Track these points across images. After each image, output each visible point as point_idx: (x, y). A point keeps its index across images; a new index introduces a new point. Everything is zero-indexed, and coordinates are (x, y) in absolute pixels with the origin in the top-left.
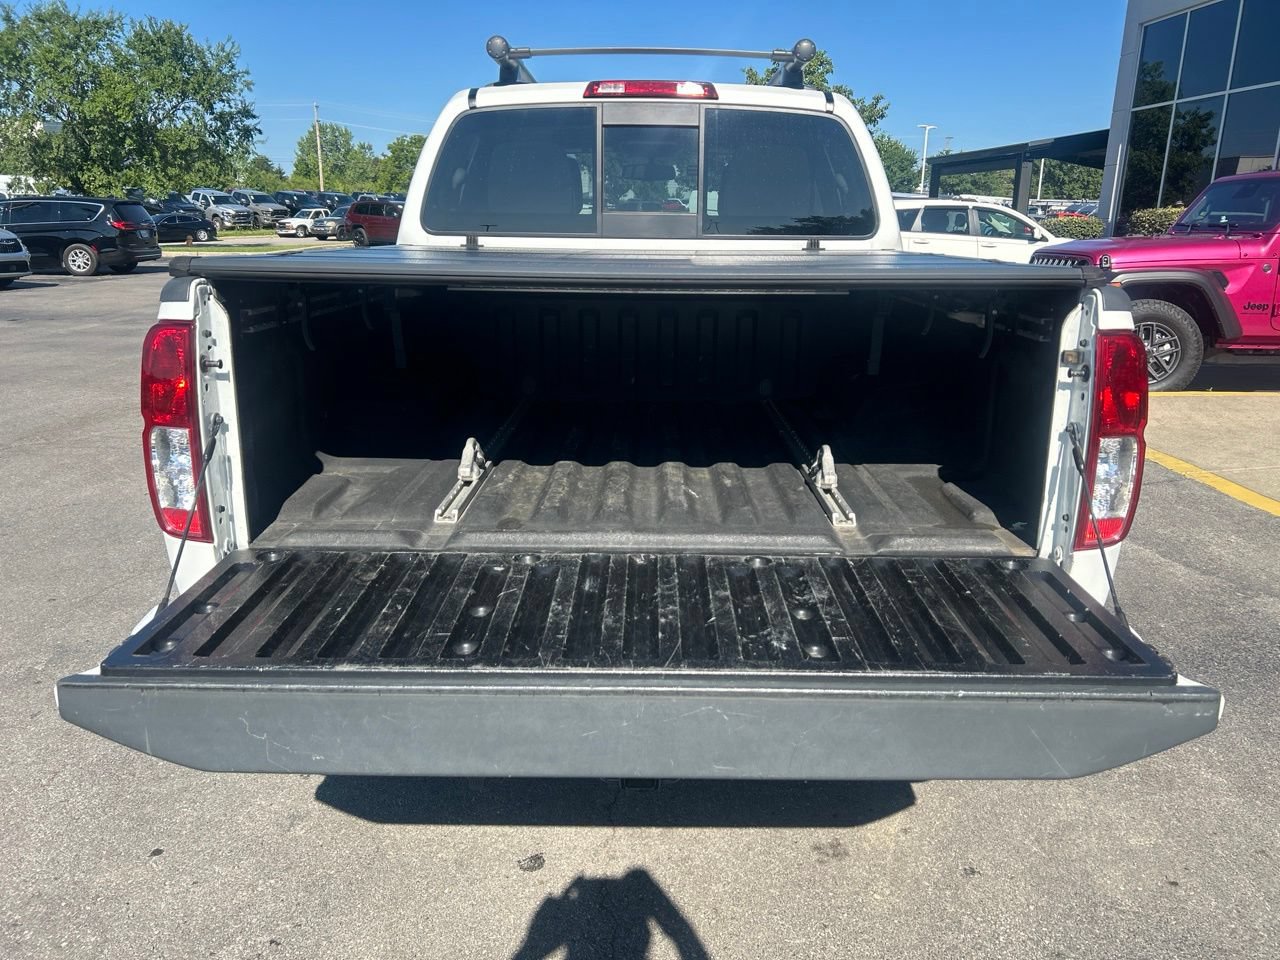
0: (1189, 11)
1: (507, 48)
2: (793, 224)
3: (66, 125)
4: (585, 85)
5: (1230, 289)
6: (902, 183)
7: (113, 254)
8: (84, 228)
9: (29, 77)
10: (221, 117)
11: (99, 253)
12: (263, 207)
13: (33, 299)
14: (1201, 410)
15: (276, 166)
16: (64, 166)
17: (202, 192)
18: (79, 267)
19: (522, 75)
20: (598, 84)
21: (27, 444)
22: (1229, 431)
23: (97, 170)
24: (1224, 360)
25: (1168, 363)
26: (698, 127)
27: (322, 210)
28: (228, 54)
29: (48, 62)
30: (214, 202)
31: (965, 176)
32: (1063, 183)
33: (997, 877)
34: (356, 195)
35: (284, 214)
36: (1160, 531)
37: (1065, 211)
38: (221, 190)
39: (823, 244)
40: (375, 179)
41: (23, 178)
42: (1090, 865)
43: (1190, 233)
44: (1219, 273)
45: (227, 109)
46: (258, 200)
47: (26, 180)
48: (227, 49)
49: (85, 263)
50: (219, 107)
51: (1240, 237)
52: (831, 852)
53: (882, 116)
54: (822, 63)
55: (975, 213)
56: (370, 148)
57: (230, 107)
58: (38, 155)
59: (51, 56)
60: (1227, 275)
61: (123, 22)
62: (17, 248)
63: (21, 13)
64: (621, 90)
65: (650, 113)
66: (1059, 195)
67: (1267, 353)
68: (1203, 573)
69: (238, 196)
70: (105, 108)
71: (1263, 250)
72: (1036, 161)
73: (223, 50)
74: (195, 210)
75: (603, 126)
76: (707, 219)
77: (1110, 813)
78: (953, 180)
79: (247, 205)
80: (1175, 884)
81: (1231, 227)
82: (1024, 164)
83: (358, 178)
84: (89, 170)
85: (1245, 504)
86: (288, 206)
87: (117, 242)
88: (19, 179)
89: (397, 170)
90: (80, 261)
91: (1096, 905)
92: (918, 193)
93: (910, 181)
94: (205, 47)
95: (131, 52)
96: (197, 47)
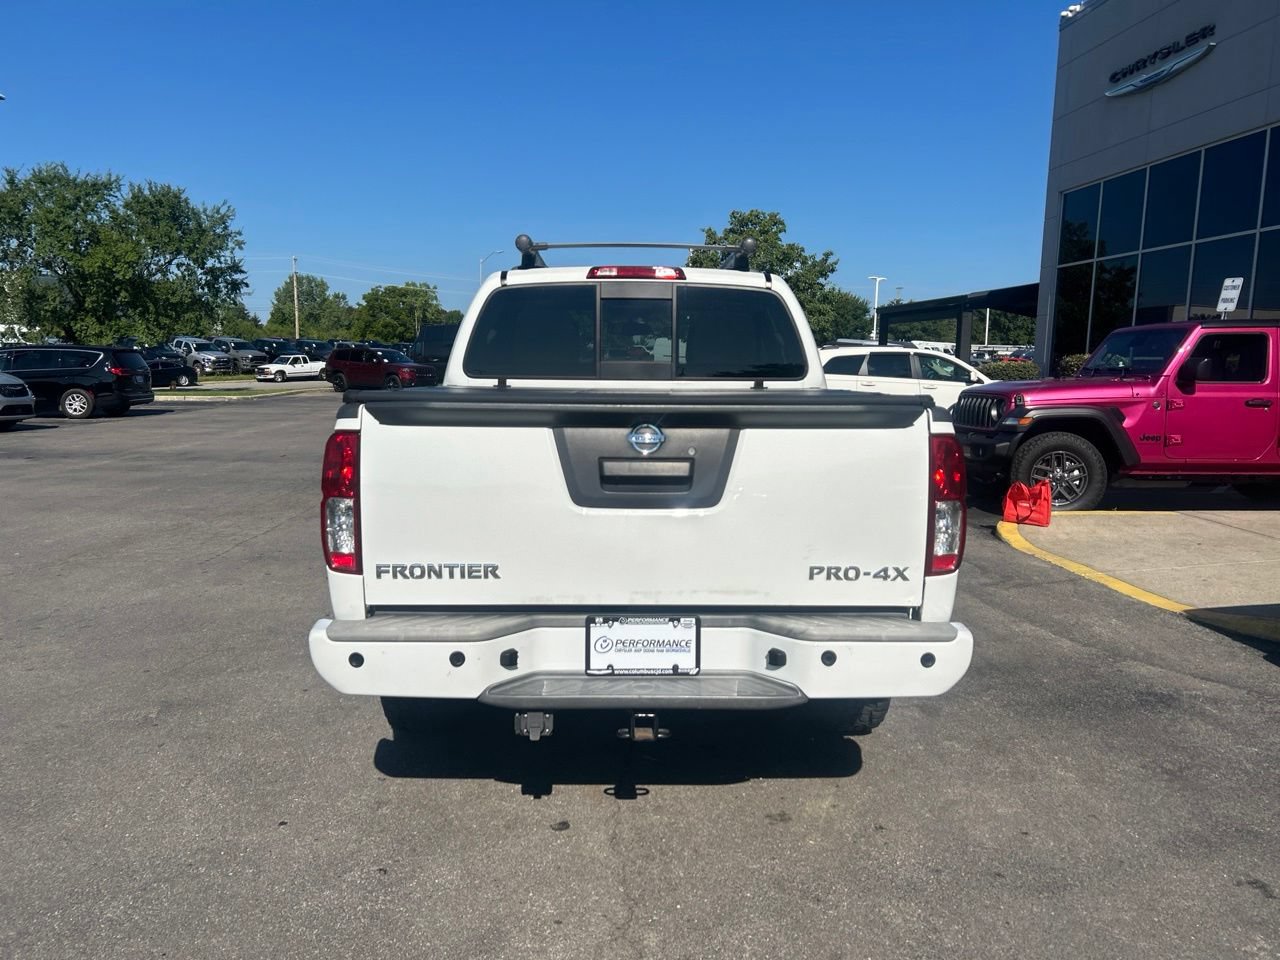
0: (1102, 182)
1: (530, 243)
2: (751, 369)
3: (61, 279)
4: (589, 269)
5: (1127, 423)
6: (855, 330)
7: (109, 398)
8: (83, 373)
9: (30, 235)
10: (211, 271)
11: (96, 397)
12: (242, 353)
13: (39, 439)
14: (1104, 525)
15: (252, 315)
16: (57, 316)
17: (184, 340)
18: (75, 410)
19: (538, 263)
20: (598, 269)
21: (82, 559)
22: (1126, 542)
23: (90, 320)
24: (1129, 484)
25: (1078, 486)
26: (671, 300)
27: (300, 356)
28: (223, 216)
29: (48, 222)
30: (196, 349)
31: (916, 324)
32: (1009, 329)
33: (898, 831)
34: (331, 342)
35: (263, 360)
36: (1056, 617)
37: (1011, 356)
38: (200, 337)
39: (766, 384)
40: (349, 327)
41: (16, 327)
42: (966, 823)
43: (1093, 376)
44: (1117, 409)
45: (218, 265)
46: (238, 346)
47: (19, 329)
48: (223, 211)
49: (81, 407)
50: (210, 263)
51: (1133, 379)
52: (779, 818)
53: (833, 271)
54: (775, 224)
55: (917, 359)
56: (344, 297)
57: (220, 263)
58: (32, 307)
59: (52, 217)
60: (1123, 410)
61: (121, 183)
62: (23, 393)
63: (23, 176)
64: (614, 273)
65: (637, 289)
66: (1005, 342)
67: (1164, 478)
68: (1085, 645)
69: (219, 344)
70: (104, 265)
71: (1152, 390)
72: (983, 311)
73: (218, 212)
74: (177, 356)
75: (602, 299)
76: (678, 366)
77: (985, 795)
78: (903, 327)
79: (227, 351)
80: (1026, 833)
81: (1127, 372)
82: (965, 314)
83: (332, 326)
84: (82, 320)
85: (1130, 597)
86: (267, 352)
87: (114, 387)
88: (13, 328)
89: (371, 319)
90: (76, 405)
91: (967, 845)
92: (869, 339)
93: (863, 329)
94: (201, 210)
95: (129, 212)
96: (193, 209)
